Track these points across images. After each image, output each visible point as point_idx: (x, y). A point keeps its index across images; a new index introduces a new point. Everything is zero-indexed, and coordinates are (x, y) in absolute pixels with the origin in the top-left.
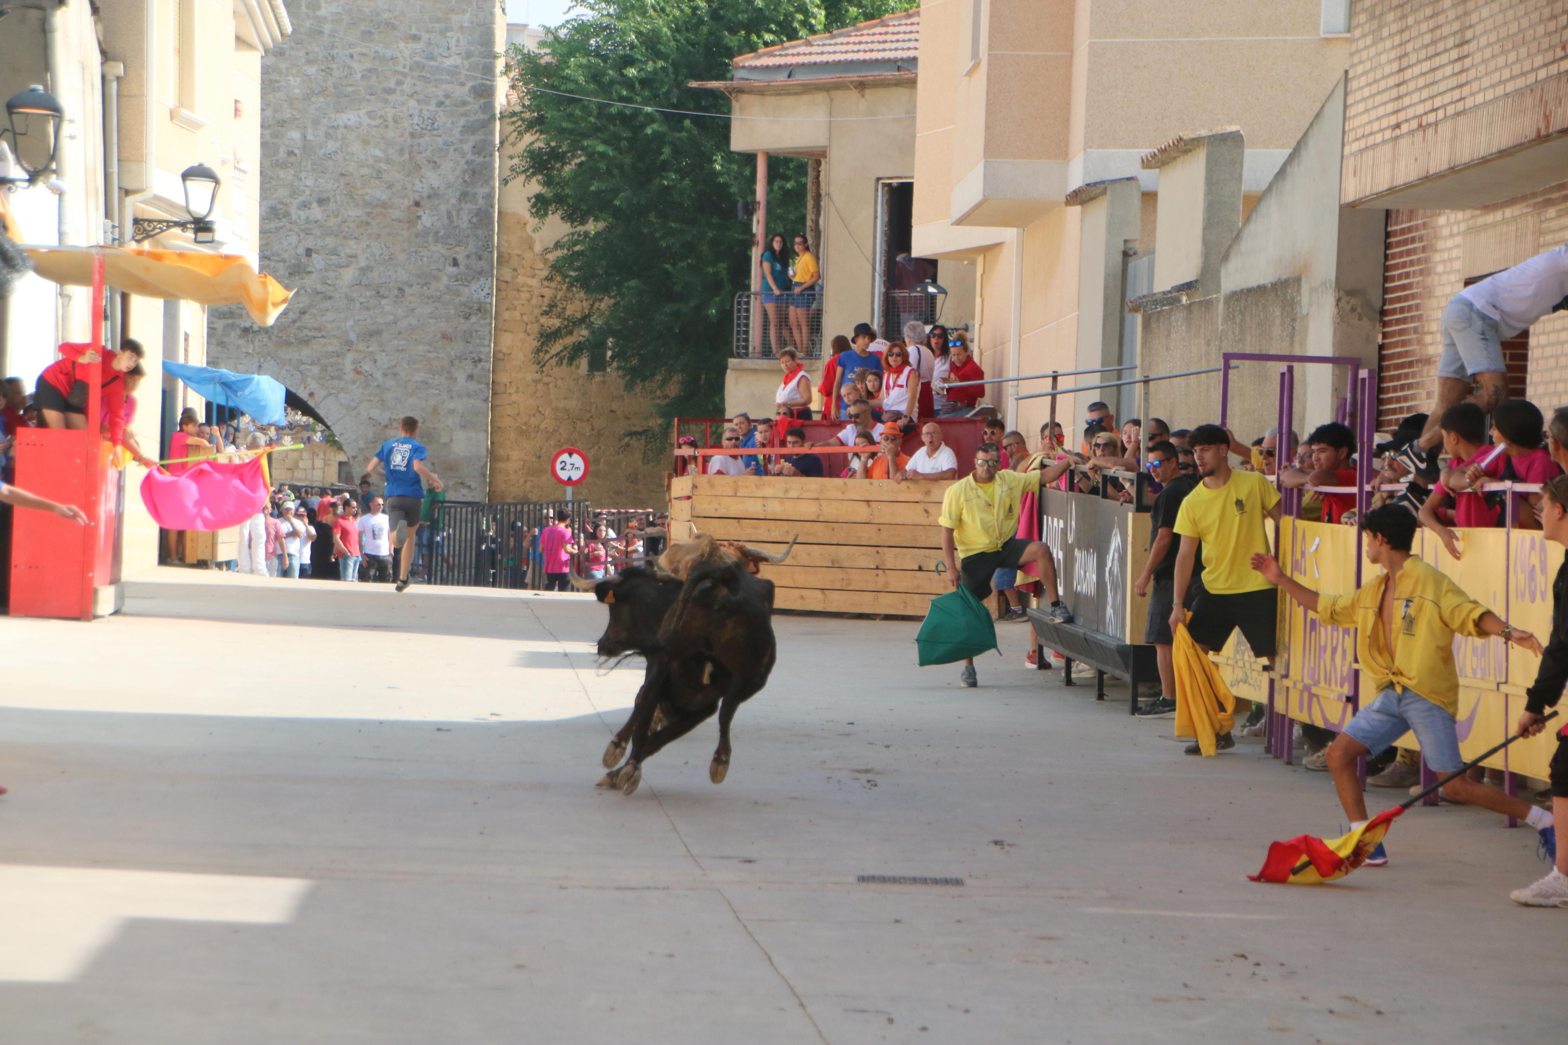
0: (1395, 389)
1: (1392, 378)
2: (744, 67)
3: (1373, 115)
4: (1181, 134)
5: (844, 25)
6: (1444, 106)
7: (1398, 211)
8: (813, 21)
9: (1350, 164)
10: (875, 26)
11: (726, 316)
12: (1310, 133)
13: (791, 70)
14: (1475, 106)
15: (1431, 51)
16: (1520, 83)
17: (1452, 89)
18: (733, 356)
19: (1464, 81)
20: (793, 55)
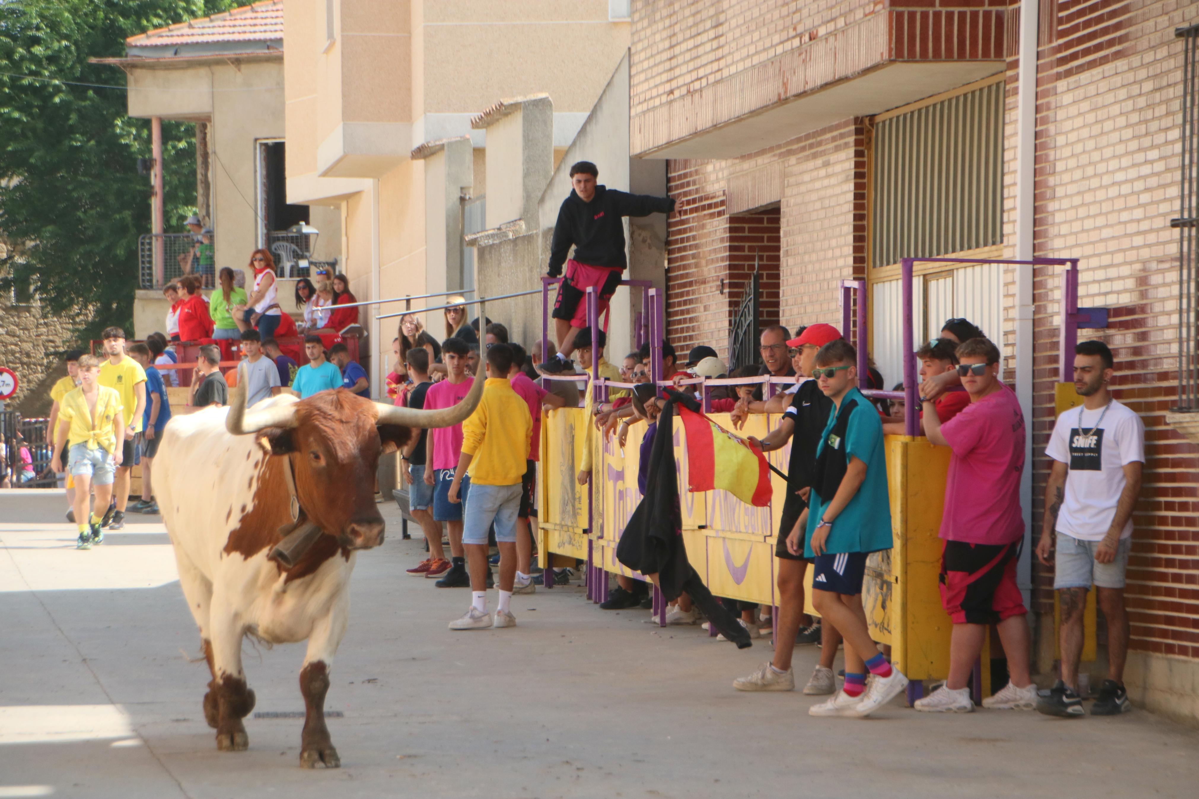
0: (679, 304)
1: (677, 295)
2: (136, 46)
3: (652, 83)
4: (502, 101)
5: (220, 11)
6: (706, 76)
7: (675, 161)
8: (194, 8)
9: (636, 122)
10: (245, 12)
11: (132, 255)
12: (604, 98)
13: (177, 48)
14: (730, 76)
15: (694, 31)
16: (763, 57)
17: (712, 62)
18: (139, 288)
19: (720, 55)
20: (178, 36)
